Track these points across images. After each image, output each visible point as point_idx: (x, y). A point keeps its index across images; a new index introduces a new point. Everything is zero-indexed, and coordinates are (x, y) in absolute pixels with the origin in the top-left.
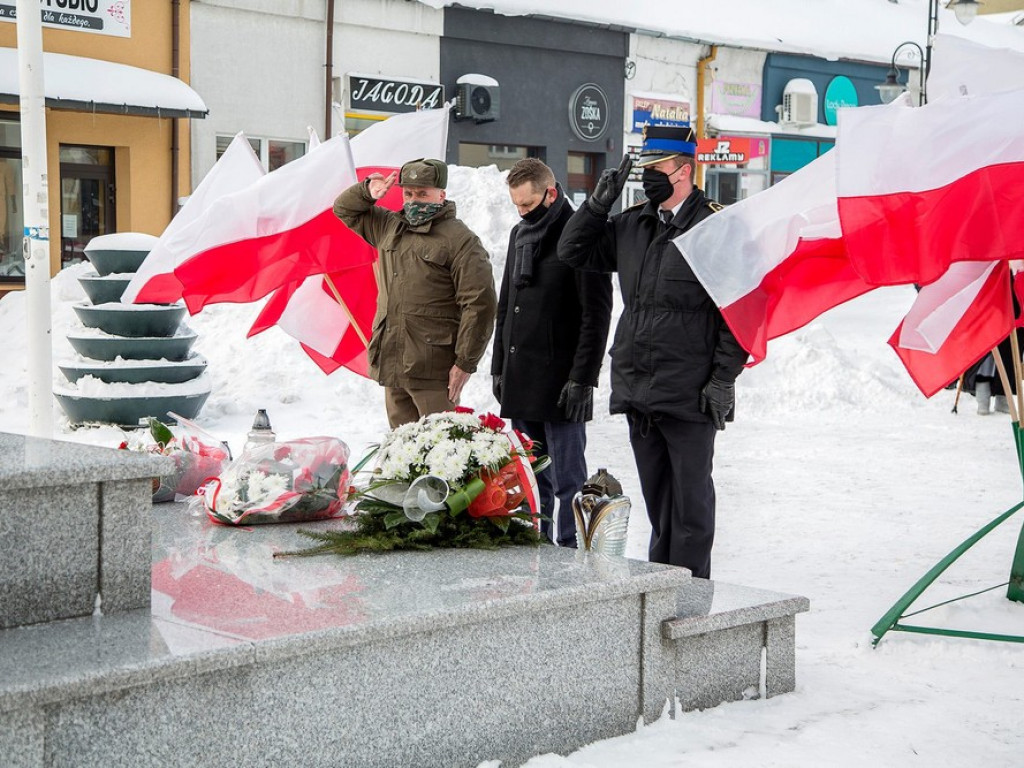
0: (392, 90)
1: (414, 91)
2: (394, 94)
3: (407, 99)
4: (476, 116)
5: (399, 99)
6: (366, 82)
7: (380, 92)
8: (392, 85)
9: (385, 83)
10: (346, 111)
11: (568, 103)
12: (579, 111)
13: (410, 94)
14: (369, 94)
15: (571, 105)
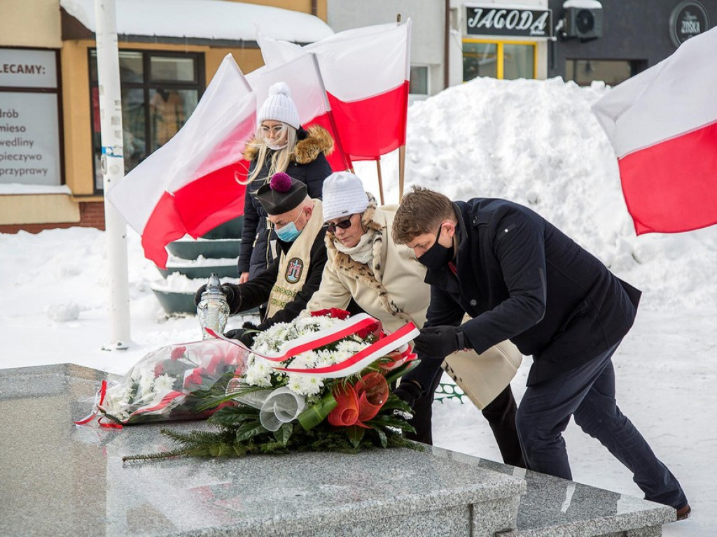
0: (504, 17)
1: (524, 16)
2: (505, 19)
3: (518, 24)
4: (580, 35)
5: (511, 23)
6: (480, 12)
7: (493, 19)
8: (504, 12)
9: (498, 10)
10: (463, 37)
11: (668, 17)
12: (679, 26)
13: (520, 19)
14: (483, 21)
15: (672, 21)
